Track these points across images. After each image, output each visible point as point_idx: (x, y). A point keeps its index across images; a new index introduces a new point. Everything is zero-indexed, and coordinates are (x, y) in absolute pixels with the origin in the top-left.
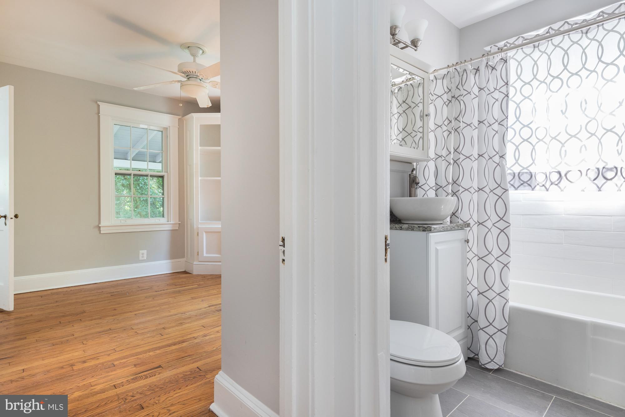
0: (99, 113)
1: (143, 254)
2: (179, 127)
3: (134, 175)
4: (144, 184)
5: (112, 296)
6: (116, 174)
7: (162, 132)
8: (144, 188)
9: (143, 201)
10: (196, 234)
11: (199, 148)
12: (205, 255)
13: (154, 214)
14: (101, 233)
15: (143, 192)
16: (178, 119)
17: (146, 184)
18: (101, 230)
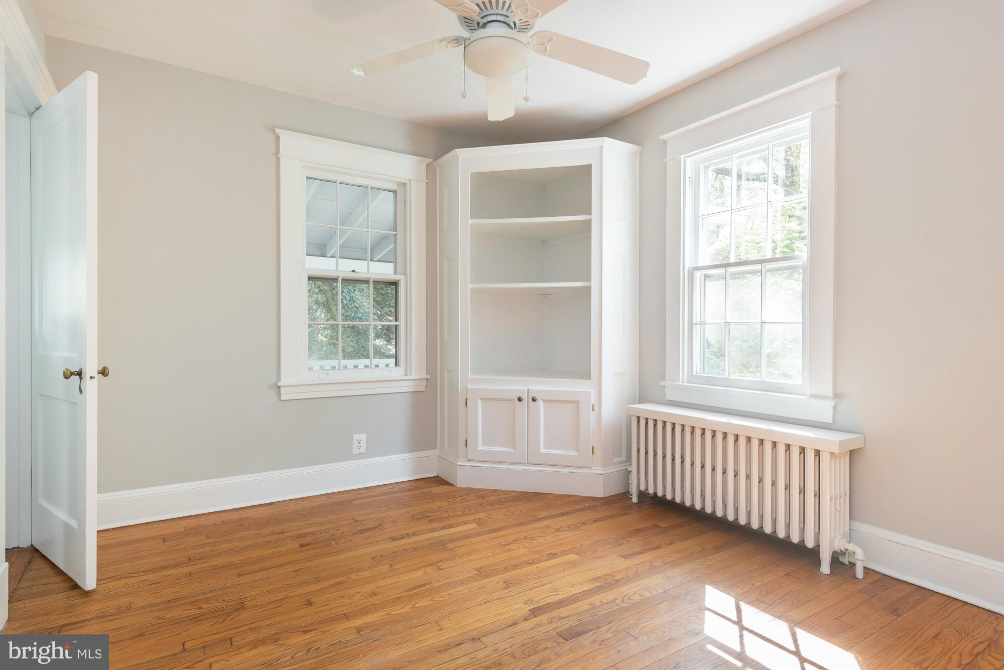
0: (278, 152)
1: (359, 441)
2: (427, 181)
3: (342, 280)
4: (350, 300)
5: (302, 546)
6: (310, 278)
7: (395, 192)
8: (350, 306)
9: (349, 329)
10: (461, 402)
11: (470, 222)
12: (480, 447)
13: (365, 350)
14: (282, 399)
15: (348, 313)
16: (427, 165)
17: (354, 300)
18: (281, 393)
